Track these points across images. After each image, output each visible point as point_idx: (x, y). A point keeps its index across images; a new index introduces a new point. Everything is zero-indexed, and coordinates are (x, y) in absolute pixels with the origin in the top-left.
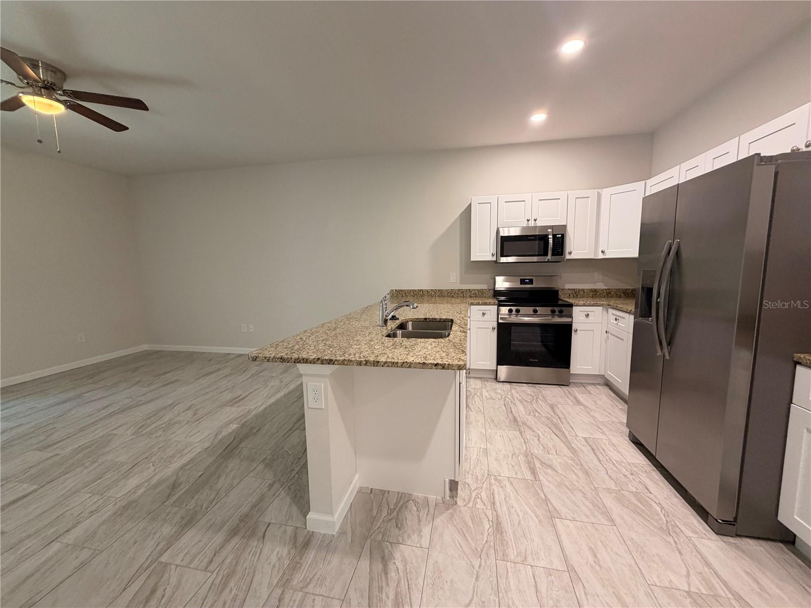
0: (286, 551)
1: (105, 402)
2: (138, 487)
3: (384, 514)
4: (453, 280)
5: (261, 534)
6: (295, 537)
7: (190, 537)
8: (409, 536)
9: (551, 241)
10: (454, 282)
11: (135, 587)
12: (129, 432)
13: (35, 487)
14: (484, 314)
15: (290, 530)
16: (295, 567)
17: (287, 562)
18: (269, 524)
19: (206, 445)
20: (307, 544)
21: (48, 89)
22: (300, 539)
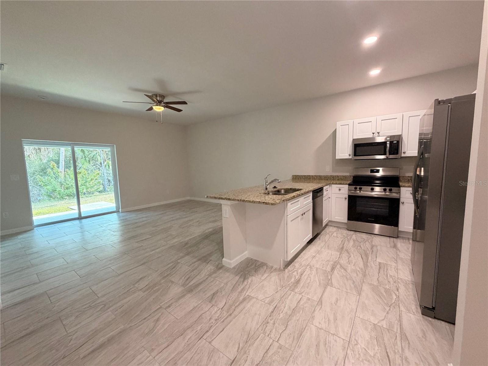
0: (213, 268)
1: (172, 216)
2: (177, 242)
3: (253, 266)
4: (328, 170)
5: (207, 262)
6: (218, 265)
7: (187, 258)
8: (258, 275)
9: (388, 145)
10: (328, 171)
11: (169, 266)
12: (177, 226)
13: (150, 237)
14: (340, 190)
15: (217, 263)
16: (215, 272)
17: (212, 271)
18: (211, 260)
19: (200, 234)
20: (221, 268)
21: (159, 103)
22: (219, 266)
